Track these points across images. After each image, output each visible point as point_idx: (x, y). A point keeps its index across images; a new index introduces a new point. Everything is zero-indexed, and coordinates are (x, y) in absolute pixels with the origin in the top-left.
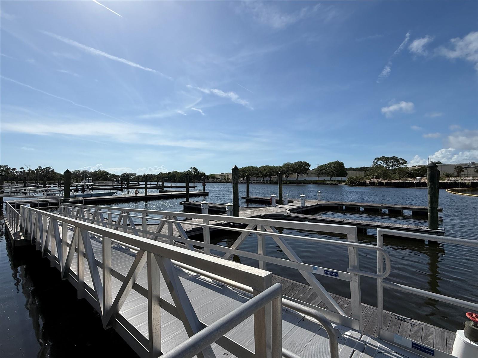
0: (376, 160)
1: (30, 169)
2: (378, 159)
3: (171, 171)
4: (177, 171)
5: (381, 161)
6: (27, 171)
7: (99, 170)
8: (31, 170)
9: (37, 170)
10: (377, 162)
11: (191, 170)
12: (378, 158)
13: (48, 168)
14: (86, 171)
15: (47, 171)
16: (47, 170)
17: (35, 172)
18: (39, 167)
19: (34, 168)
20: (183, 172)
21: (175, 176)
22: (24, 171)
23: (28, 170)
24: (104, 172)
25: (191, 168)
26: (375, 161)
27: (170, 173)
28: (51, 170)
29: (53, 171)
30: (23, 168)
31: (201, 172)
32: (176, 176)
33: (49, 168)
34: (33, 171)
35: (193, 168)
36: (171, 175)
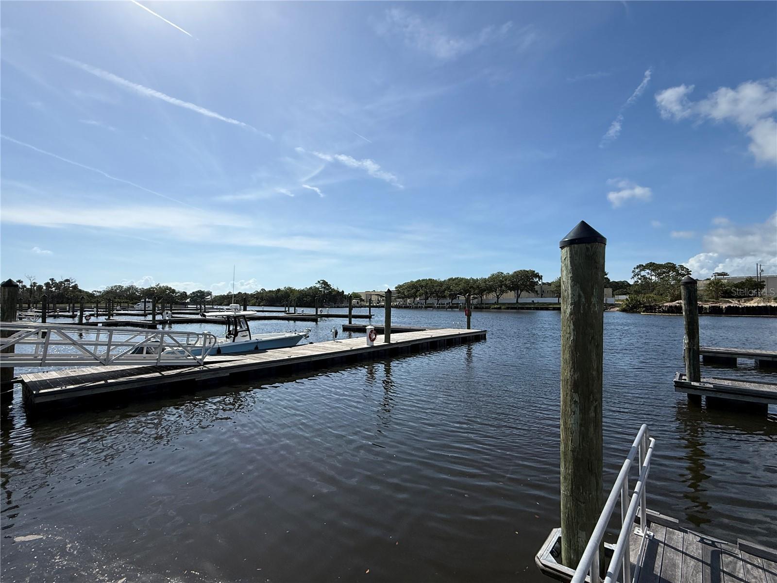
0: (637, 268)
1: (34, 283)
2: (642, 267)
3: (282, 288)
4: (291, 287)
5: (648, 271)
6: (28, 287)
7: (158, 285)
8: (38, 285)
9: (47, 284)
10: (640, 271)
11: (318, 286)
12: (643, 265)
13: (67, 280)
14: (133, 288)
15: (65, 287)
16: (65, 284)
17: (44, 288)
18: (50, 279)
19: (41, 282)
20: (302, 289)
21: (289, 296)
22: (25, 286)
23: (31, 286)
24: (167, 288)
25: (319, 282)
26: (637, 271)
27: (279, 290)
28: (73, 284)
29: (75, 287)
30: (22, 282)
31: (336, 289)
32: (291, 295)
33: (69, 281)
34: (40, 287)
35: (322, 282)
36: (282, 295)
